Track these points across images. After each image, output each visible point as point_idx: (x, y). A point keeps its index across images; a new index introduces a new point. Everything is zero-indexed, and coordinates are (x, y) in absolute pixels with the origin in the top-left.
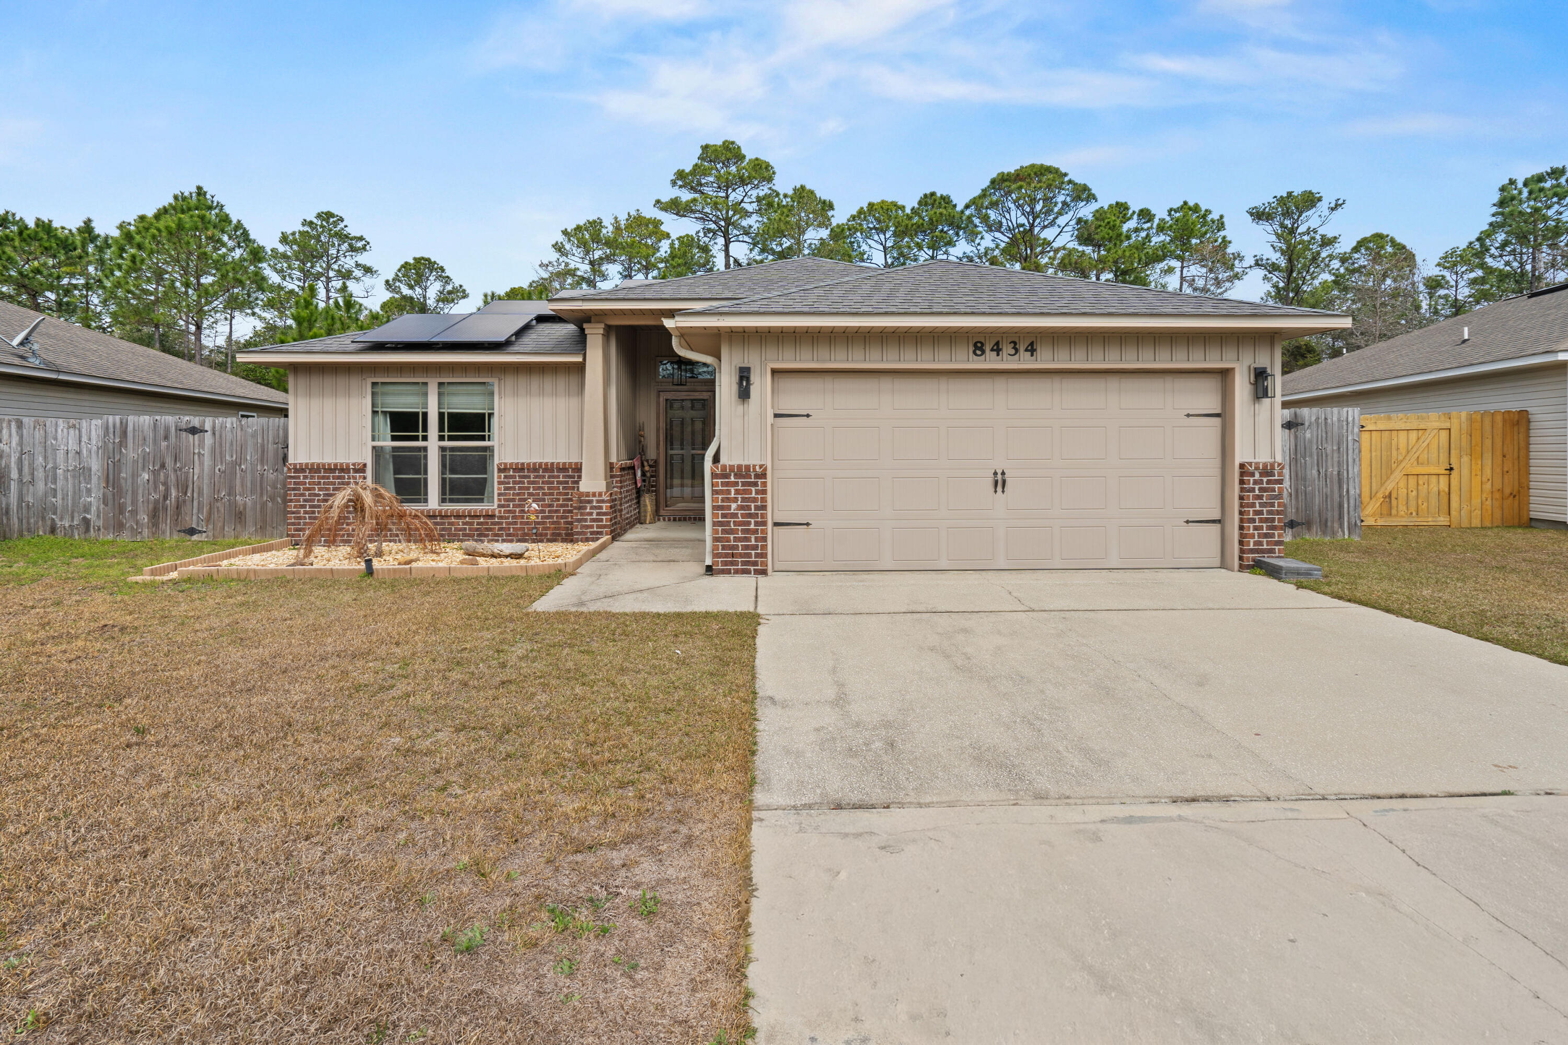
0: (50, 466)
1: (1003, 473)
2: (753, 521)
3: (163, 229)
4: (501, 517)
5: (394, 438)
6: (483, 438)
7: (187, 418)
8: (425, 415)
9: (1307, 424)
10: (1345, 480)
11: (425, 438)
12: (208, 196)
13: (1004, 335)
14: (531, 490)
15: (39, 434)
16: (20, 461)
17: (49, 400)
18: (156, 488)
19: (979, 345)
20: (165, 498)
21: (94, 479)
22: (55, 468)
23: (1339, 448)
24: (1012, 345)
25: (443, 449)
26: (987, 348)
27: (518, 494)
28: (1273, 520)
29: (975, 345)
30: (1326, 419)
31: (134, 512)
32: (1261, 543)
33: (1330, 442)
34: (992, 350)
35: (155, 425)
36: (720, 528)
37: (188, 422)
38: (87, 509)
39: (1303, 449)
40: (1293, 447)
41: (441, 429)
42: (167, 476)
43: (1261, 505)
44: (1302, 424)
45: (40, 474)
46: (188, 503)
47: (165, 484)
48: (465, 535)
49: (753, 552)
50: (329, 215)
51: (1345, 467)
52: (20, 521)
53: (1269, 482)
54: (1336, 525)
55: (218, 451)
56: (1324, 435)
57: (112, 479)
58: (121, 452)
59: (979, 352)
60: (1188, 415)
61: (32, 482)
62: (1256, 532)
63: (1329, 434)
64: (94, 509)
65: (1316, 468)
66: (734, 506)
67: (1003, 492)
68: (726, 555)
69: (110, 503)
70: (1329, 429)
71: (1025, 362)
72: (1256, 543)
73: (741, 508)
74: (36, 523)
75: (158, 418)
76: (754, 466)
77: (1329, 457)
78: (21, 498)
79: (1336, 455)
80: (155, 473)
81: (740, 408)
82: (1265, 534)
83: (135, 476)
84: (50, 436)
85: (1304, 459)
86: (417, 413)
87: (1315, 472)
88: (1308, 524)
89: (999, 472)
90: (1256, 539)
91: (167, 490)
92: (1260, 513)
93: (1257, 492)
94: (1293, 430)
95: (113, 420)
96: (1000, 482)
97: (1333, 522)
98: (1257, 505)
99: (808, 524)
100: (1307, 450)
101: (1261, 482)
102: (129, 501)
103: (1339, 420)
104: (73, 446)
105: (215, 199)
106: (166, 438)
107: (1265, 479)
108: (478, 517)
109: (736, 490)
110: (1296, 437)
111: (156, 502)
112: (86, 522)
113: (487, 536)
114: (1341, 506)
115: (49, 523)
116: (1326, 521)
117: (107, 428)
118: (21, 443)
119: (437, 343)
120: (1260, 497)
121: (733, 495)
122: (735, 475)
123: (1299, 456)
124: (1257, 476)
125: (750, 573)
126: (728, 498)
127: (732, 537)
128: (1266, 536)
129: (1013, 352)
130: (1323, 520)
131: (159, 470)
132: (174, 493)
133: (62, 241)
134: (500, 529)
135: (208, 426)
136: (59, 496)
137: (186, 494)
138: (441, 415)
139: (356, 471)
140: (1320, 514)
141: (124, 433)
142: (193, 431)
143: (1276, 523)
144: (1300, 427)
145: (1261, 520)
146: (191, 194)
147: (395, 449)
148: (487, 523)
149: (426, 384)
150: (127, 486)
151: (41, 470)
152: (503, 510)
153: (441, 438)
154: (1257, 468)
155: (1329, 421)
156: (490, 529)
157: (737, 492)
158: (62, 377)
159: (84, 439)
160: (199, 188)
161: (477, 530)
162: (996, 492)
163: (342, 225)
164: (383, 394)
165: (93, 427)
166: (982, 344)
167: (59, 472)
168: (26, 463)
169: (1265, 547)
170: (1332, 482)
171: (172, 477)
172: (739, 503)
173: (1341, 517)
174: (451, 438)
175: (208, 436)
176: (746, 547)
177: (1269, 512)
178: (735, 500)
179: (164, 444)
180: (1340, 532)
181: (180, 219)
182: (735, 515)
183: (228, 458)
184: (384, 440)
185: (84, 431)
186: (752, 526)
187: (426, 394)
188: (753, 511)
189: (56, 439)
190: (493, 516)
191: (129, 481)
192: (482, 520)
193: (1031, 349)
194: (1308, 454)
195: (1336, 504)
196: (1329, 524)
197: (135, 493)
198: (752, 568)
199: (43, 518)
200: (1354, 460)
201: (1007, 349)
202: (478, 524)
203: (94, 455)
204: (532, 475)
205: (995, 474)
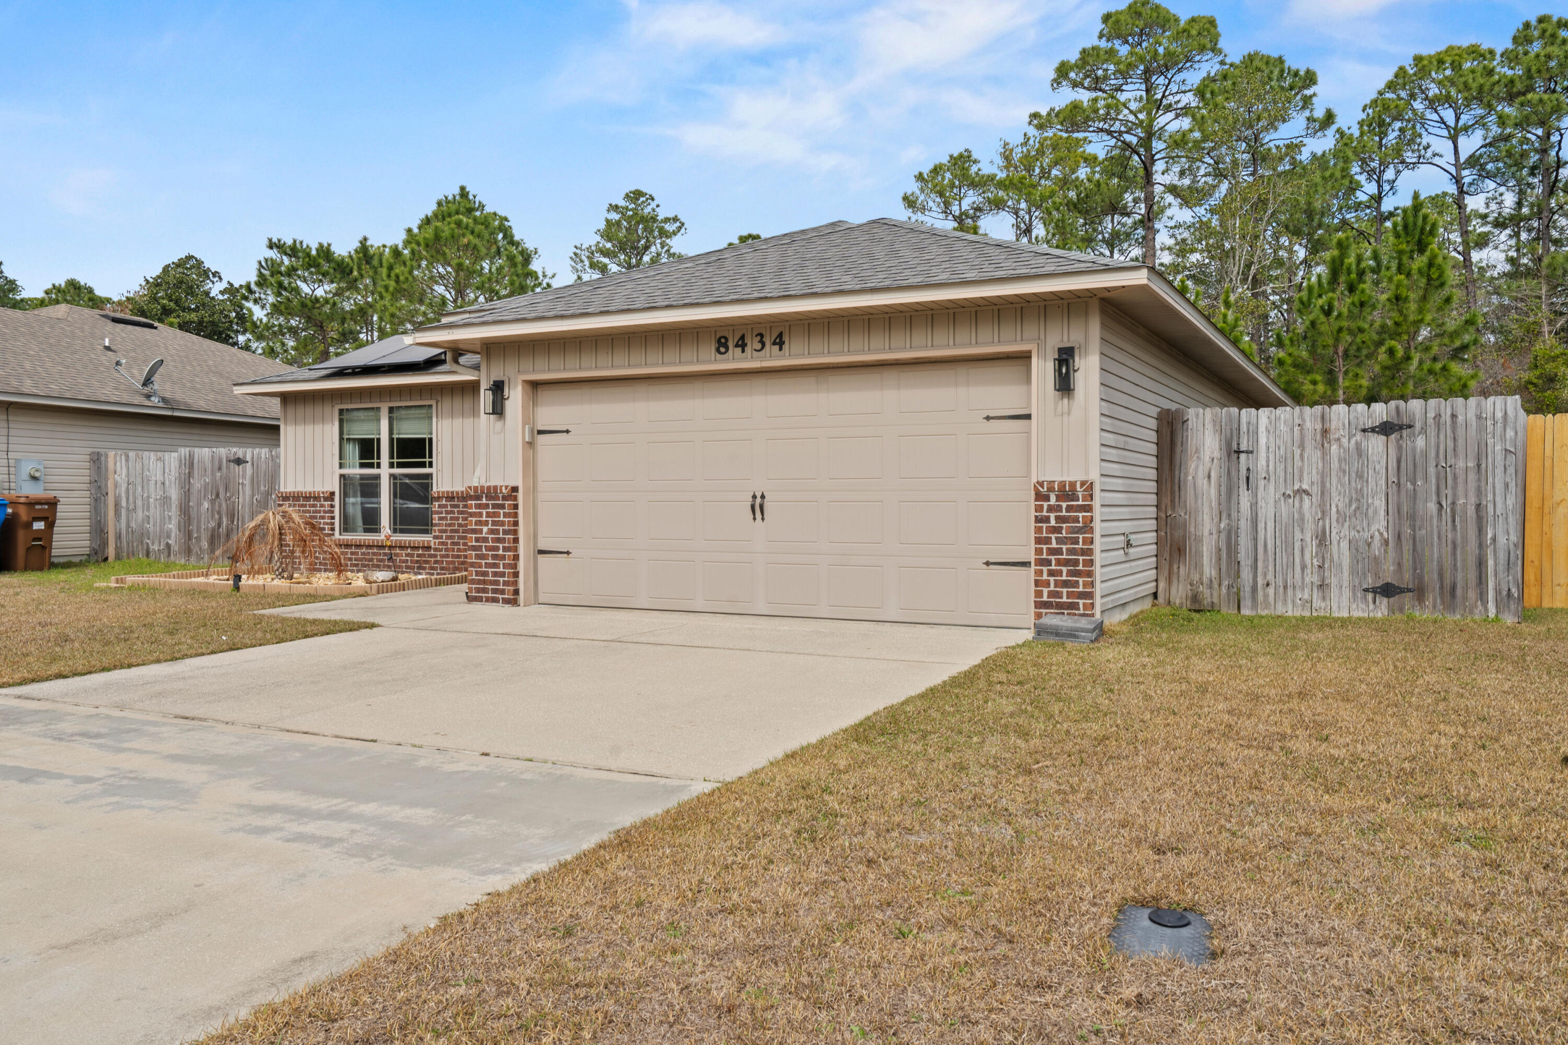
0: (145, 495)
1: (763, 497)
2: (501, 546)
3: (422, 243)
4: (436, 550)
5: (362, 465)
6: (422, 465)
7: (234, 450)
8: (379, 440)
9: (1418, 426)
10: (1490, 519)
11: (379, 466)
12: (471, 197)
13: (750, 327)
14: (460, 521)
15: (139, 466)
16: (127, 490)
17: (175, 436)
18: (213, 515)
19: (723, 340)
20: (219, 525)
21: (174, 506)
22: (148, 497)
23: (1479, 466)
24: (759, 338)
25: (393, 476)
26: (731, 344)
27: (450, 525)
28: (1076, 563)
29: (719, 341)
30: (1454, 416)
31: (198, 539)
32: (1058, 595)
33: (1462, 456)
34: (737, 346)
35: (212, 456)
36: (474, 553)
37: (235, 453)
38: (169, 537)
39: (1411, 467)
40: (1393, 464)
41: (391, 457)
42: (220, 506)
43: (1059, 541)
44: (1410, 427)
45: (139, 503)
46: (235, 531)
47: (219, 513)
48: (407, 567)
49: (501, 579)
50: (638, 194)
51: (1490, 497)
52: (128, 544)
53: (1069, 508)
54: (1472, 594)
55: (255, 480)
56: (1450, 443)
57: (185, 510)
58: (189, 482)
59: (722, 350)
60: (988, 418)
61: (135, 509)
62: (1052, 579)
63: (1461, 442)
64: (173, 535)
65: (1434, 498)
66: (485, 529)
67: (763, 519)
68: (479, 582)
69: (182, 530)
70: (1461, 432)
71: (772, 359)
72: (1052, 594)
73: (491, 532)
74: (138, 546)
75: (214, 450)
76: (501, 487)
77: (1460, 480)
78: (128, 526)
79: (1472, 476)
80: (212, 502)
81: (499, 424)
82: (1065, 581)
83: (199, 504)
84: (146, 467)
85: (1414, 483)
86: (373, 439)
87: (1432, 506)
88: (1419, 592)
89: (759, 495)
90: (1052, 588)
91: (220, 518)
92: (1058, 551)
93: (1053, 522)
94: (1393, 437)
95: (184, 451)
96: (758, 507)
97: (1466, 588)
98: (1054, 541)
99: (568, 553)
100: (1419, 468)
101: (1059, 509)
102: (195, 530)
103: (1479, 417)
104: (159, 478)
105: (477, 200)
106: (220, 469)
107: (1064, 505)
108: (417, 548)
109: (487, 513)
110: (1400, 448)
111: (213, 530)
112: (168, 546)
113: (424, 569)
114: (1481, 564)
115: (145, 546)
116: (1453, 588)
117: (181, 460)
118: (128, 475)
119: (382, 366)
120: (1057, 530)
121: (484, 519)
122: (486, 497)
123: (1403, 479)
124: (1053, 500)
125: (498, 602)
126: (480, 521)
127: (483, 562)
128: (1065, 584)
129: (759, 346)
130: (1447, 582)
131: (215, 500)
132: (225, 521)
133: (338, 265)
134: (436, 562)
135: (248, 458)
136: (151, 523)
137: (233, 522)
138: (391, 440)
139: (326, 499)
140: (1441, 575)
141: (192, 465)
142: (239, 461)
143: (1081, 567)
144: (1405, 433)
145: (1059, 562)
146: (454, 196)
147: (363, 477)
148: (424, 555)
149: (378, 409)
150: (194, 513)
151: (140, 499)
152: (437, 541)
153: (391, 465)
154: (1051, 489)
155: (1461, 418)
156: (427, 562)
157: (488, 515)
158: (177, 414)
159: (167, 471)
160: (463, 189)
161: (417, 562)
162: (755, 519)
163: (653, 205)
164: (348, 421)
165: (172, 460)
166: (726, 339)
167: (151, 500)
168: (131, 492)
169: (1065, 599)
170: (1465, 521)
171: (224, 506)
172: (490, 526)
173: (1481, 581)
174: (400, 465)
175: (249, 465)
176: (495, 574)
177: (1070, 552)
178: (486, 523)
179: (218, 474)
180: (1480, 607)
181: (436, 227)
182: (485, 540)
183: (262, 488)
184: (354, 467)
185: (166, 463)
186: (501, 552)
187: (379, 420)
188: (501, 536)
189: (149, 471)
190: (429, 548)
191: (195, 509)
192: (420, 552)
193: (779, 342)
194: (1419, 474)
195: (1472, 561)
196: (1459, 592)
197: (199, 521)
198: (501, 596)
199: (142, 542)
200: (1507, 486)
201: (753, 344)
202: (418, 556)
203: (173, 485)
204: (461, 504)
205: (754, 497)
